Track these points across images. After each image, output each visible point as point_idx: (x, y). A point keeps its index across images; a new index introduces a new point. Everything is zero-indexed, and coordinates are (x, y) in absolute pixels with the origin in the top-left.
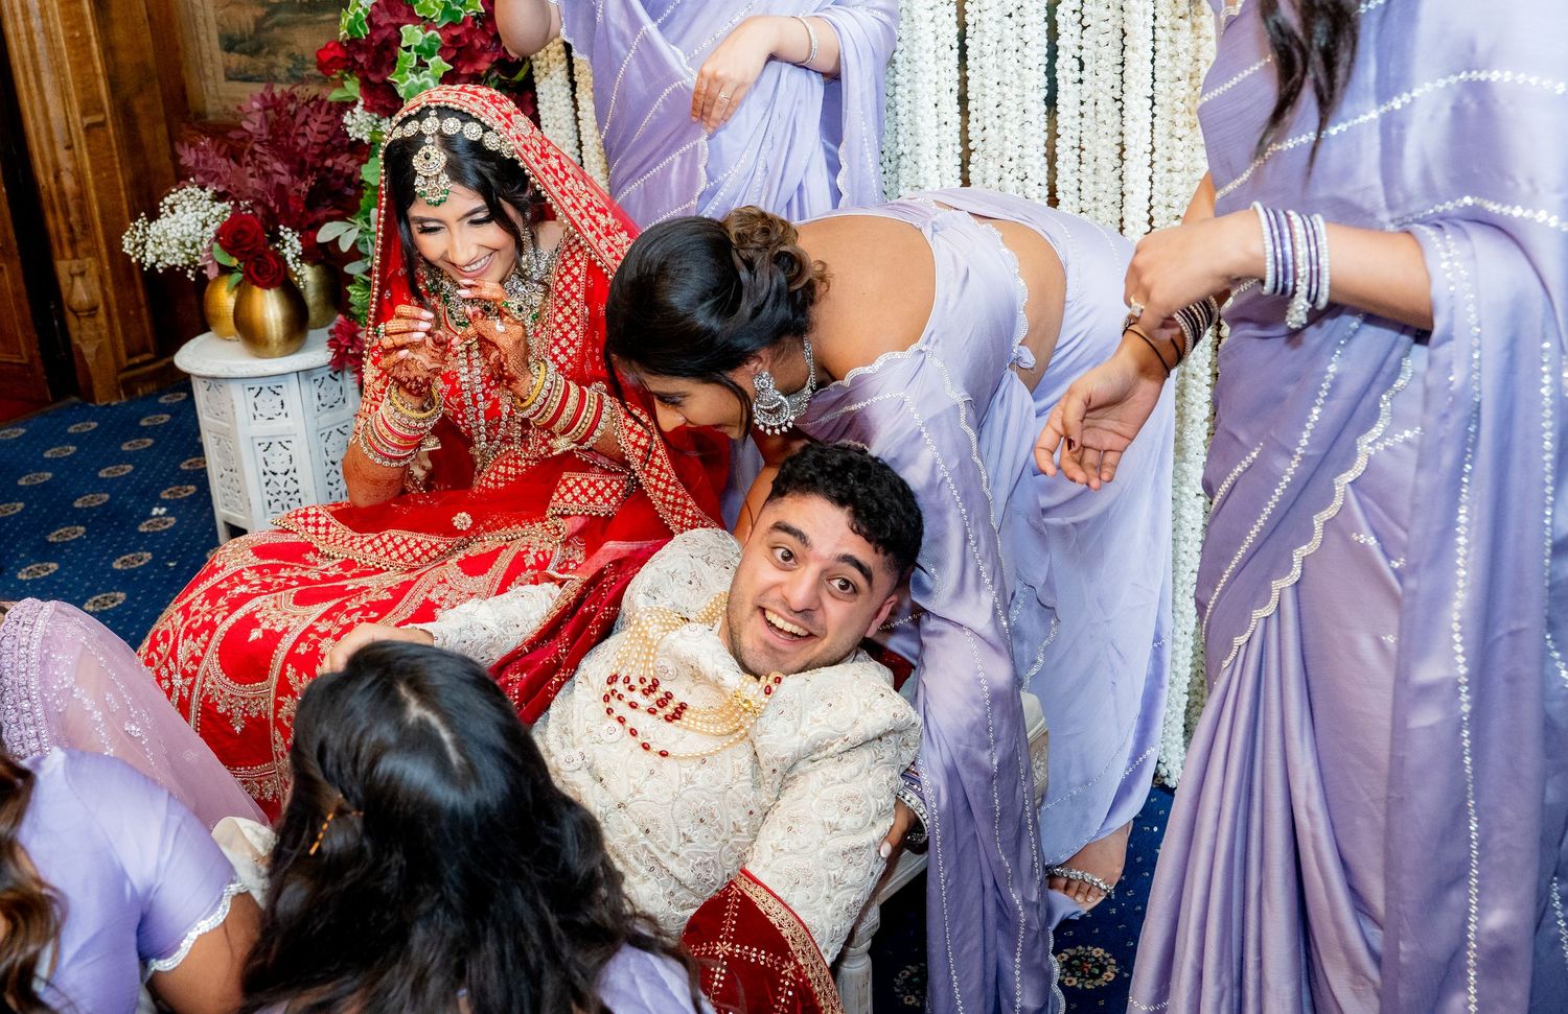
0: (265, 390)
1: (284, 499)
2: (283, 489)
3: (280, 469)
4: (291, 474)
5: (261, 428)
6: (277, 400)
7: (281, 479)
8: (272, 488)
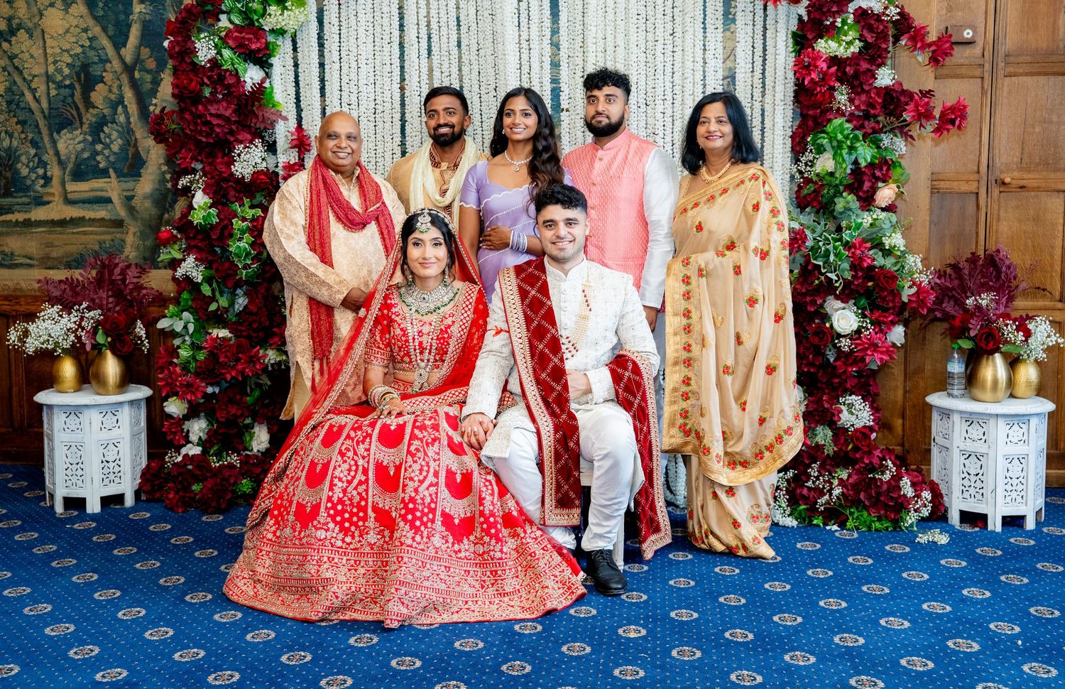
0: (109, 413)
1: (112, 476)
2: (111, 470)
3: (110, 459)
4: (117, 462)
5: (105, 435)
6: (115, 418)
7: (111, 465)
8: (106, 471)
